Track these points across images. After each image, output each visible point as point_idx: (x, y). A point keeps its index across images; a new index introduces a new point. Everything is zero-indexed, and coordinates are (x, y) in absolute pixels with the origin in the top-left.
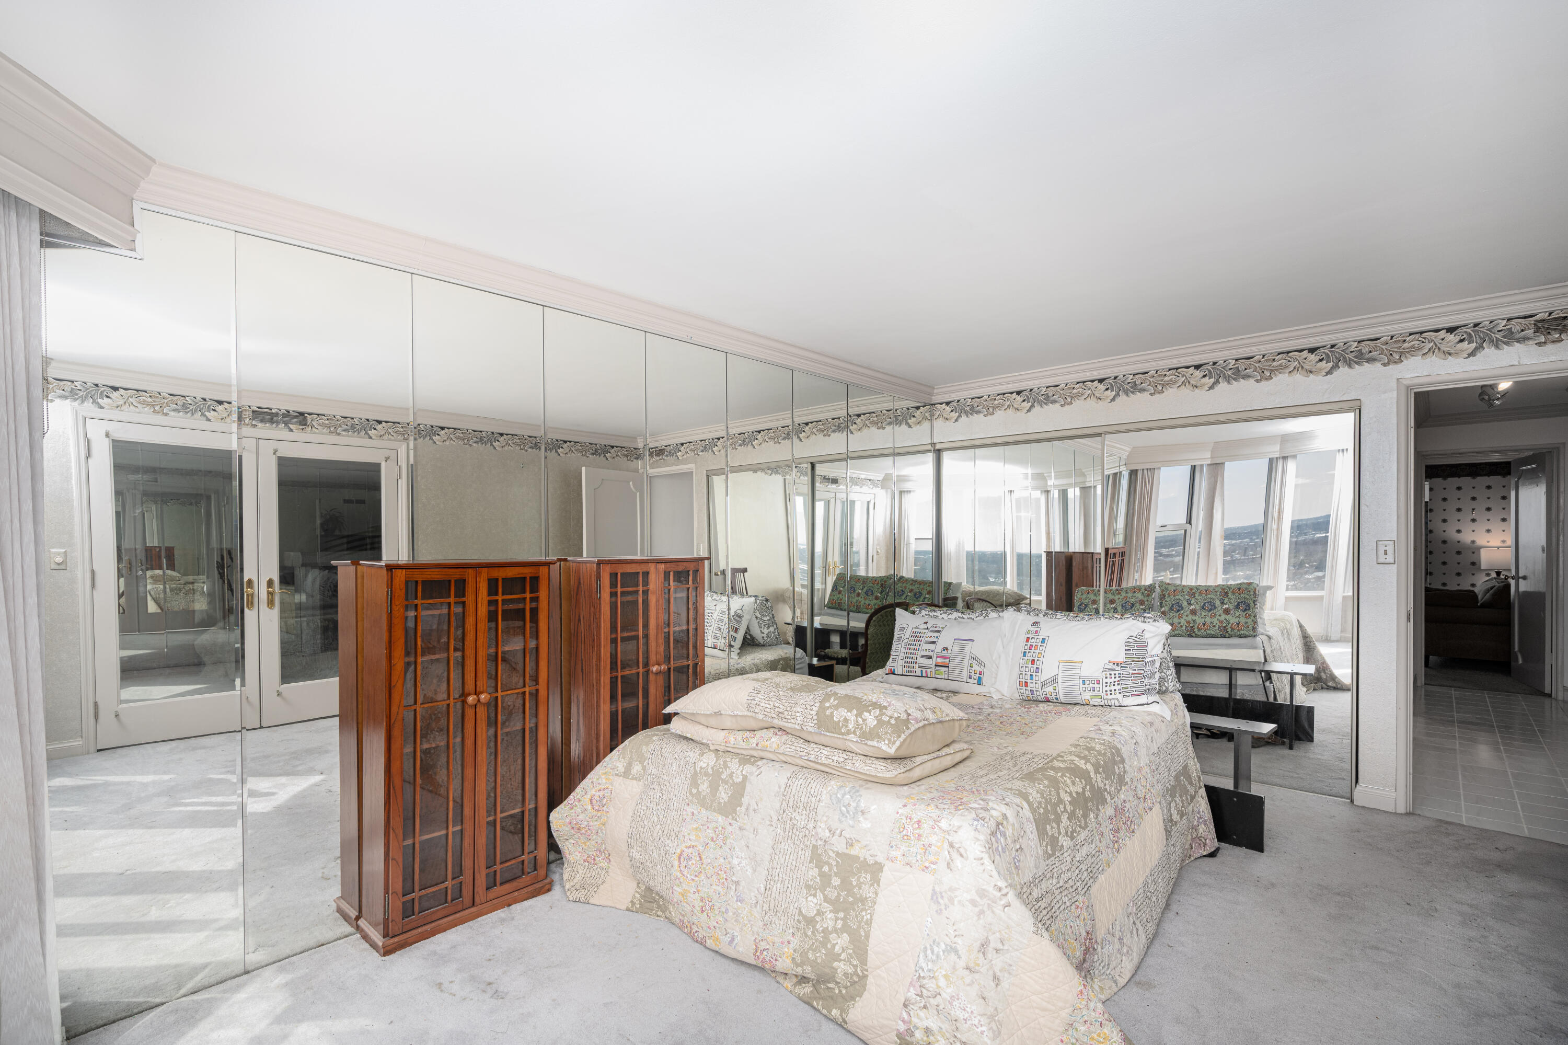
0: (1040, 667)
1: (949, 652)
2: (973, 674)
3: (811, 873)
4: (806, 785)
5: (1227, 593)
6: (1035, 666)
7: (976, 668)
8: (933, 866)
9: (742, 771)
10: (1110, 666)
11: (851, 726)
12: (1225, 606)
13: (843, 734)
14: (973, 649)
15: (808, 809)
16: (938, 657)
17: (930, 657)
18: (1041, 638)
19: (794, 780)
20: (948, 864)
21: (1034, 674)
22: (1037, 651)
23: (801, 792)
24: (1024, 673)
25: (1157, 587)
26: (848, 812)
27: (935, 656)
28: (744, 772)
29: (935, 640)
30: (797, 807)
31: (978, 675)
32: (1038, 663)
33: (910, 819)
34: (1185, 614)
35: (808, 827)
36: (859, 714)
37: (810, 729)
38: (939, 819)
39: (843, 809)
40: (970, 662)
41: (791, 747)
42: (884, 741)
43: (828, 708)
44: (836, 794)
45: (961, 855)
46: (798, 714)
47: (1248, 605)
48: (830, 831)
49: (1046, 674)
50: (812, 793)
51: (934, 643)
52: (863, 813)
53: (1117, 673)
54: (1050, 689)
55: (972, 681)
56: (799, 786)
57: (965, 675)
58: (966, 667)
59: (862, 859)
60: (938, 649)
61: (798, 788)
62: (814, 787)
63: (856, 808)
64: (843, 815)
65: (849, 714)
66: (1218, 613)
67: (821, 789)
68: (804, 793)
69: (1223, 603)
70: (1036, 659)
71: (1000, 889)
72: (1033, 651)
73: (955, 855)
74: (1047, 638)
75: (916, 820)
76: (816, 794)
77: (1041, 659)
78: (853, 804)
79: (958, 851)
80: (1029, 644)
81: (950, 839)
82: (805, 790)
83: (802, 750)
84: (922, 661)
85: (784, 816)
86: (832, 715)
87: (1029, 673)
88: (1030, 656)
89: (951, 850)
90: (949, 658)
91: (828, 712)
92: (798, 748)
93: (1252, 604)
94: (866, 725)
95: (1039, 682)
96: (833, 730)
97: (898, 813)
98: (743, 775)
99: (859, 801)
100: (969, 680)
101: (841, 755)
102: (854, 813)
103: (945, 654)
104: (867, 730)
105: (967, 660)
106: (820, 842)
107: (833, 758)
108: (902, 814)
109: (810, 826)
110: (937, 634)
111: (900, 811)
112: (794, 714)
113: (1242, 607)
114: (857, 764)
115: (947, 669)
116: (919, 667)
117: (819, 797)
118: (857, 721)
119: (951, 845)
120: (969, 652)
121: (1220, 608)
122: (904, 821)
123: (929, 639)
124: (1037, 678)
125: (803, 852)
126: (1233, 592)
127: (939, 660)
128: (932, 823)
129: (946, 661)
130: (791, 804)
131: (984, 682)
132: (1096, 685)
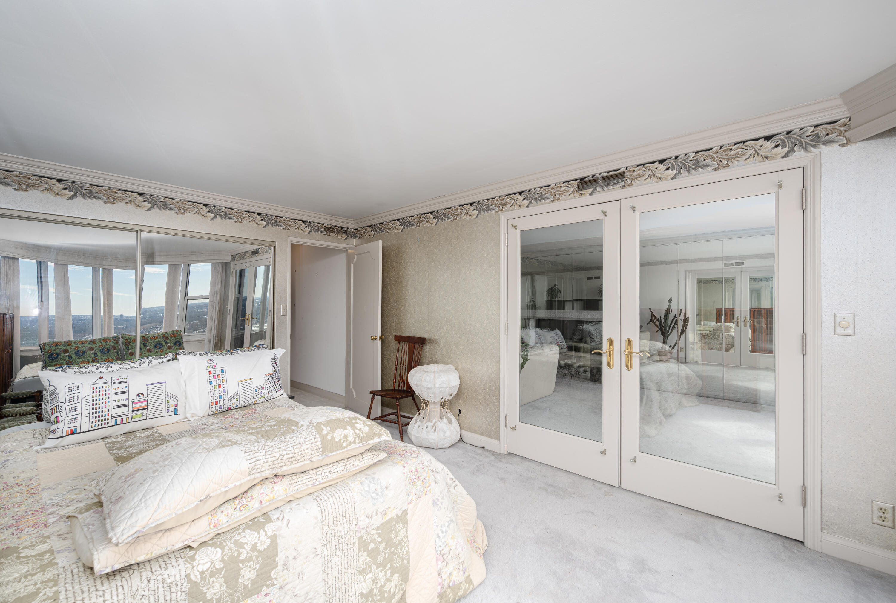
0: (226, 388)
1: (145, 396)
2: (170, 409)
3: (363, 558)
4: (338, 499)
5: (167, 338)
6: (222, 389)
7: (172, 402)
8: (429, 489)
9: (266, 535)
10: (267, 377)
11: (351, 438)
12: (168, 345)
13: (346, 447)
14: (167, 388)
15: (347, 515)
16: (133, 403)
17: (125, 405)
18: (220, 369)
19: (325, 504)
20: (435, 481)
21: (222, 394)
22: (221, 379)
23: (337, 508)
24: (214, 396)
25: (120, 338)
26: (377, 495)
27: (131, 403)
28: (269, 534)
29: (125, 390)
30: (337, 521)
31: (174, 408)
32: (224, 386)
33: (412, 471)
34: (144, 352)
35: (352, 528)
36: (353, 428)
37: (318, 458)
38: (422, 462)
39: (374, 495)
40: (167, 399)
41: (298, 483)
42: (383, 435)
43: (327, 435)
44: (364, 489)
45: (438, 473)
46: (307, 451)
47: (180, 343)
48: (368, 517)
49: (231, 392)
50: (346, 501)
51: (125, 392)
52: (386, 488)
53: (270, 380)
54: (234, 401)
55: (170, 413)
56: (333, 505)
57: (164, 410)
58: (164, 402)
59: (395, 517)
60: (132, 395)
61: (333, 507)
62: (344, 497)
63: (381, 489)
64: (375, 499)
65: (346, 431)
66: (165, 349)
67: (351, 494)
68: (340, 506)
69: (166, 343)
70: (221, 384)
71: (452, 479)
72: (217, 379)
73: (436, 474)
74: (224, 369)
75: (414, 470)
76: (349, 500)
77: (225, 383)
78: (378, 487)
79: (436, 471)
80: (212, 375)
81: (431, 468)
82: (339, 503)
83: (309, 480)
84: (114, 412)
85: (328, 537)
86: (333, 437)
87: (218, 395)
88: (216, 382)
89: (433, 473)
90: (147, 401)
91: (329, 437)
92: (305, 481)
93: (182, 342)
94: (362, 432)
95: (227, 399)
96: (335, 449)
97: (404, 473)
98: (270, 537)
99: (380, 483)
100: (167, 414)
101: (339, 465)
102: (381, 493)
103: (141, 398)
104: (365, 435)
105: (164, 399)
106: (363, 532)
107: (336, 470)
108: (407, 473)
109: (353, 527)
110: (126, 385)
111: (405, 471)
112: (303, 452)
113: (178, 344)
114: (356, 464)
115: (145, 411)
116: (113, 417)
117: (353, 500)
118: (355, 433)
119: (433, 471)
120: (164, 392)
121: (165, 346)
122: (409, 475)
123: (117, 391)
124: (225, 396)
125: (352, 550)
126: (170, 336)
127: (137, 406)
128: (421, 466)
129: (145, 404)
130: (331, 524)
131: (179, 412)
132: (262, 390)
